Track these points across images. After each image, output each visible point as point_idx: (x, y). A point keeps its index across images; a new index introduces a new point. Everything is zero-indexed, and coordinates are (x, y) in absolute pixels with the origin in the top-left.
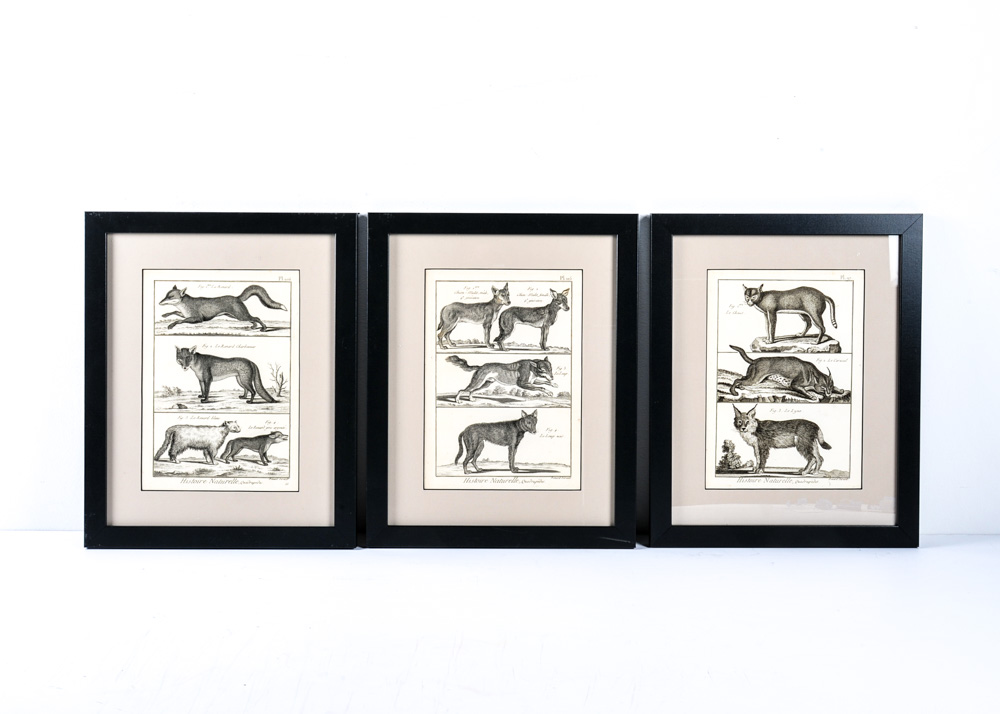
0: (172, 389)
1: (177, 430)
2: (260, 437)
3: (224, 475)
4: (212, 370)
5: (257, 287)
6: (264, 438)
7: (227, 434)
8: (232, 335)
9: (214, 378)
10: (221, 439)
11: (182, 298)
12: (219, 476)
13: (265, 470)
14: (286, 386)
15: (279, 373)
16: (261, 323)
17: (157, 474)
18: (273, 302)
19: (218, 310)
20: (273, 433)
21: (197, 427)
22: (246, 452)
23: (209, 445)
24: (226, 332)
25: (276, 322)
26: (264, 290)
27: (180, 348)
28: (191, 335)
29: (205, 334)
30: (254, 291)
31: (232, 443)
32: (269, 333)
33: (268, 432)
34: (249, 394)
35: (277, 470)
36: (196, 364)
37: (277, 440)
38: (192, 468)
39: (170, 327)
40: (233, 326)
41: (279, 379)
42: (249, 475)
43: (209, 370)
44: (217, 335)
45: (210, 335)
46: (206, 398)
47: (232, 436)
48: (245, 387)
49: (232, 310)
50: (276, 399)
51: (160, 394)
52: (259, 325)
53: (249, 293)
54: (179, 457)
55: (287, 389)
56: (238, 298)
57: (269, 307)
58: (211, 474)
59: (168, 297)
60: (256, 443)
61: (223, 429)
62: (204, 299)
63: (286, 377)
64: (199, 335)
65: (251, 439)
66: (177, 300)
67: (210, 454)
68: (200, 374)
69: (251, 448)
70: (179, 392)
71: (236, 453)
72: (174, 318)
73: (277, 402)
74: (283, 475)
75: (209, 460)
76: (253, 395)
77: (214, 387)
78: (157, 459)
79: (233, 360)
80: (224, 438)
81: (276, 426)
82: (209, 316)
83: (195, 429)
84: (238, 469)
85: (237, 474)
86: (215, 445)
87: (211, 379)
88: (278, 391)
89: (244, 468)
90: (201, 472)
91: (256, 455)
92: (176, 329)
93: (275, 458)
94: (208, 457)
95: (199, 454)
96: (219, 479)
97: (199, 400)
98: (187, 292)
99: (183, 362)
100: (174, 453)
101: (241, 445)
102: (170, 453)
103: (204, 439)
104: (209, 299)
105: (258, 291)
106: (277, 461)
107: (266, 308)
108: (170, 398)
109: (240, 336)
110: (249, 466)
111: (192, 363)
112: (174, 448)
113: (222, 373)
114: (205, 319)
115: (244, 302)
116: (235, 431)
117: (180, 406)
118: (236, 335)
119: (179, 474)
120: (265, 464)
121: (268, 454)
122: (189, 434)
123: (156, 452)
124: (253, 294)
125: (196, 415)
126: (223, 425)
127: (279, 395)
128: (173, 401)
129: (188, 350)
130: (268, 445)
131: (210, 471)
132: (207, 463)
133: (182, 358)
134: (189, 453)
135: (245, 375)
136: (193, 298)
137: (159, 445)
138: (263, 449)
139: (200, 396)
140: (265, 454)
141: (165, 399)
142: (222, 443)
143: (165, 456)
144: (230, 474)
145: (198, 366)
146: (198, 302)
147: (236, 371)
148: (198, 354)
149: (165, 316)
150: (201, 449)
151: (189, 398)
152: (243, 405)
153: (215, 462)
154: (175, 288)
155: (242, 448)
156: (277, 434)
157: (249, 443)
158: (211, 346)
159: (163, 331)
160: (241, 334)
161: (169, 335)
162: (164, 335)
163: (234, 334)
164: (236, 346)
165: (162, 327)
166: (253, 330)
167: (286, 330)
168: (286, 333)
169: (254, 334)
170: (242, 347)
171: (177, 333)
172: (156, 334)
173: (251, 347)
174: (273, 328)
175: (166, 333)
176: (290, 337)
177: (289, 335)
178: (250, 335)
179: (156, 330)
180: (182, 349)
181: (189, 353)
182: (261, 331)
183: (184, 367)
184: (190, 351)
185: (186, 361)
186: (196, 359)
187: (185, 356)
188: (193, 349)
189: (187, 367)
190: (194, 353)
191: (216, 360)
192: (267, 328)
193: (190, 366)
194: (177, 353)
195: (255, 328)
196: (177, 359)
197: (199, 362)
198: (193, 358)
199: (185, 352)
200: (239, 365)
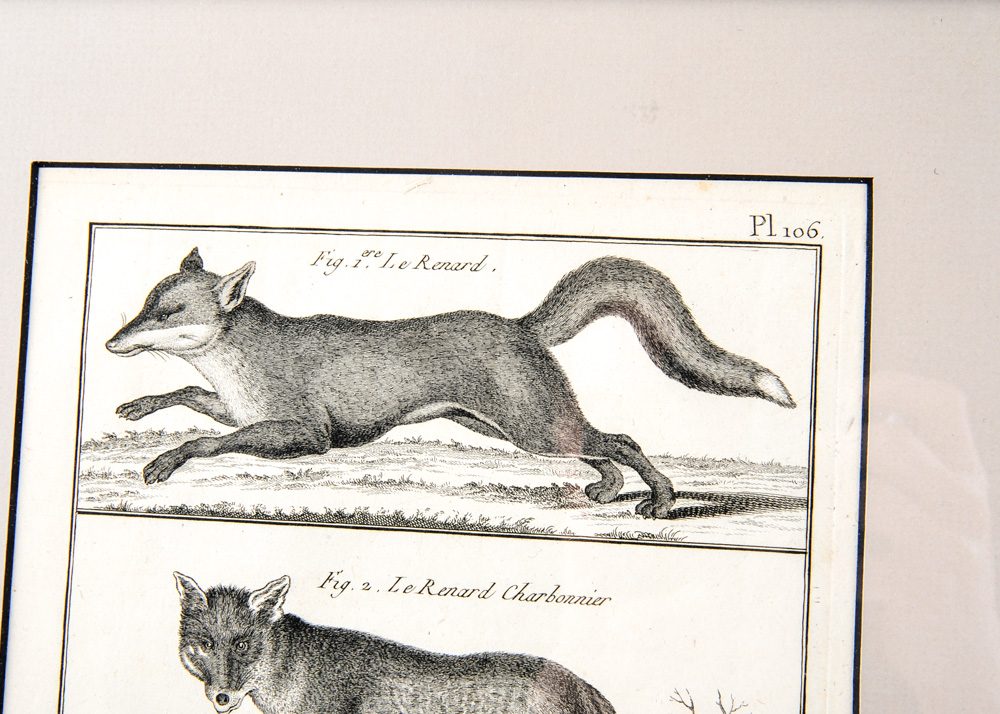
4: (367, 713)
5: (626, 270)
8: (484, 531)
11: (228, 319)
16: (644, 471)
18: (713, 353)
19: (415, 390)
24: (448, 509)
25: (730, 466)
26: (665, 289)
27: (205, 583)
28: (260, 518)
29: (338, 520)
30: (611, 291)
32: (687, 528)
36: (281, 675)
39: (157, 471)
40: (486, 477)
44: (399, 523)
45: (361, 521)
49: (488, 390)
52: (632, 482)
53: (583, 303)
56: (524, 323)
57: (691, 379)
59: (155, 311)
62: (343, 325)
64: (306, 519)
66: (204, 331)
72: (179, 421)
79: (483, 665)
82: (363, 417)
92: (185, 486)
98: (252, 290)
99: (216, 661)
104: (367, 327)
105: (635, 293)
107: (677, 387)
109: (524, 534)
111: (261, 670)
114: (342, 436)
115: (556, 352)
118: (503, 532)
124: (604, 309)
129: (242, 598)
133: (208, 641)
136: (283, 323)
145: (294, 692)
146: (307, 344)
148: (293, 623)
149: (131, 410)
154: (192, 264)
158: (367, 587)
159: (121, 490)
160: (531, 525)
161: (152, 514)
162: (123, 512)
163: (494, 523)
164: (499, 590)
165: (117, 469)
166: (596, 508)
167: (785, 513)
168: (784, 528)
169: (606, 528)
170: (534, 598)
171: (193, 503)
172: (83, 505)
173: (582, 600)
174: (711, 497)
175: (135, 504)
176: (808, 552)
177: (802, 545)
178: (580, 532)
179: (83, 486)
180: (212, 595)
181: (246, 618)
182: (641, 511)
183: (216, 693)
184: (255, 606)
185: (230, 661)
186: (283, 648)
187: (227, 634)
188: (269, 596)
189: (232, 695)
190: (277, 616)
191: (391, 664)
192: (675, 496)
193: (247, 687)
194: (187, 614)
195: (611, 495)
196: (183, 645)
197: (300, 667)
198: (268, 646)
199: (226, 611)
200: (516, 695)
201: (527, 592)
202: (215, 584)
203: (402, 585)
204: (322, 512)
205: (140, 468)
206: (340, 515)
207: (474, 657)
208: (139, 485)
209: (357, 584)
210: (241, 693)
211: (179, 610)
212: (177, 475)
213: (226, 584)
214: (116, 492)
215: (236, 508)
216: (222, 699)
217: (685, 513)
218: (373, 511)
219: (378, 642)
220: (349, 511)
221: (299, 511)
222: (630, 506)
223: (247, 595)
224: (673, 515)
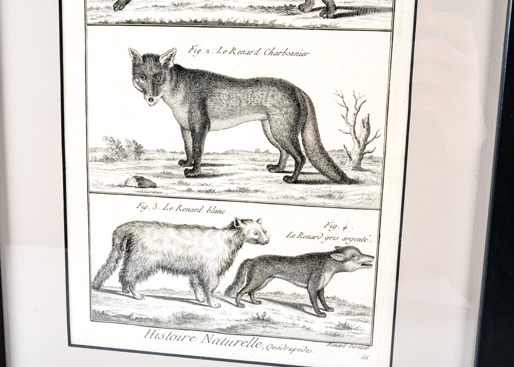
0: (124, 145)
1: (136, 231)
2: (311, 256)
3: (231, 330)
4: (210, 104)
6: (322, 258)
7: (240, 246)
8: (256, 26)
9: (214, 124)
10: (226, 256)
12: (221, 331)
13: (319, 325)
14: (375, 147)
15: (362, 116)
17: (97, 317)
20: (339, 251)
21: (178, 227)
22: (278, 285)
23: (202, 266)
24: (241, 18)
27: (141, 52)
28: (162, 24)
29: (195, 24)
31: (250, 265)
32: (341, 22)
33: (328, 247)
34: (290, 163)
35: (346, 327)
36: (174, 89)
37: (349, 264)
38: (167, 310)
39: (119, 6)
40: (257, 4)
41: (360, 131)
42: (284, 332)
43: (203, 106)
44: (220, 24)
45: (205, 24)
46: (196, 165)
47: (250, 252)
48: (282, 146)
50: (351, 174)
51: (100, 155)
52: (318, 3)
54: (140, 287)
55: (378, 154)
58: (204, 325)
60: (302, 268)
61: (231, 234)
63: (377, 125)
64: (181, 24)
65: (291, 260)
67: (203, 284)
68: (183, 113)
69: (290, 278)
70: (139, 150)
71: (258, 288)
73: (352, 182)
74: (357, 338)
75: (201, 296)
76: (299, 165)
77: (213, 142)
78: (96, 286)
79: (256, 82)
80: (233, 253)
81: (347, 234)
83: (171, 231)
84: (261, 319)
85: (259, 329)
86: (213, 267)
87: (206, 125)
88: (355, 157)
89: (275, 318)
90: (184, 320)
91: (302, 294)
92: (131, 12)
93: (342, 303)
94: (200, 290)
95: (181, 284)
96: (222, 337)
97: (181, 171)
99: (148, 85)
100: (130, 277)
101: (269, 270)
102: (122, 278)
103: (191, 254)
106: (347, 309)
108: (119, 164)
109: (273, 27)
110: (284, 315)
111: (166, 88)
112: (130, 268)
113: (232, 113)
116: (257, 242)
117: (141, 181)
118: (264, 26)
119: (140, 321)
120: (319, 314)
121: (327, 293)
122: (161, 241)
123: (94, 274)
125: (175, 203)
126: (232, 227)
127: (358, 168)
128: (125, 171)
129: (156, 58)
130: (327, 275)
131: (203, 319)
132: (197, 302)
133: (144, 76)
134: (160, 280)
135: (281, 119)
137: (99, 260)
138: (317, 283)
139: (182, 163)
140: (319, 293)
141: (110, 166)
142: (229, 264)
143: (113, 281)
144: (244, 327)
145: (180, 96)
147: (261, 108)
148: (178, 68)
150: (185, 272)
151: (159, 164)
152: (275, 186)
153: (214, 302)
155: (272, 277)
156: (349, 253)
157: (286, 267)
158: (208, 52)
159: (105, 15)
160: (275, 23)
161: (117, 24)
162: (106, 24)
163: (260, 22)
164: (262, 51)
165: (102, 5)
166: (303, 15)
167: (383, 14)
168: (382, 20)
169: (307, 23)
170: (277, 54)
171: (134, 19)
172: (89, 21)
173: (297, 54)
174: (351, 8)
175: (110, 20)
176: (392, 31)
177: (390, 28)
178: (296, 25)
179: (89, 13)
180: (144, 57)
181: (159, 66)
182: (321, 15)
183: (148, 98)
184: (162, 61)
185: (153, 84)
186: (175, 78)
187: (151, 73)
188: (168, 57)
189: (155, 98)
190: (171, 65)
191: (219, 83)
192: (336, 8)
193: (161, 95)
194: (134, 65)
195: (309, 9)
196: (134, 78)
197: (182, 86)
198: (168, 77)
199: (150, 63)
200: (270, 94)
201: (274, 52)
202: (145, 53)
203: (222, 50)
204: (188, 20)
205: (111, 4)
206: (196, 22)
207: (253, 79)
208: (112, 12)
209: (203, 51)
210: (158, 97)
211: (131, 64)
212: (127, 7)
213: (150, 53)
214: (103, 15)
215: (152, 20)
216: (151, 100)
217: (340, 15)
218: (209, 20)
219: (213, 74)
220: (199, 20)
221: (179, 21)
222: (317, 13)
223: (159, 57)
224: (335, 17)
